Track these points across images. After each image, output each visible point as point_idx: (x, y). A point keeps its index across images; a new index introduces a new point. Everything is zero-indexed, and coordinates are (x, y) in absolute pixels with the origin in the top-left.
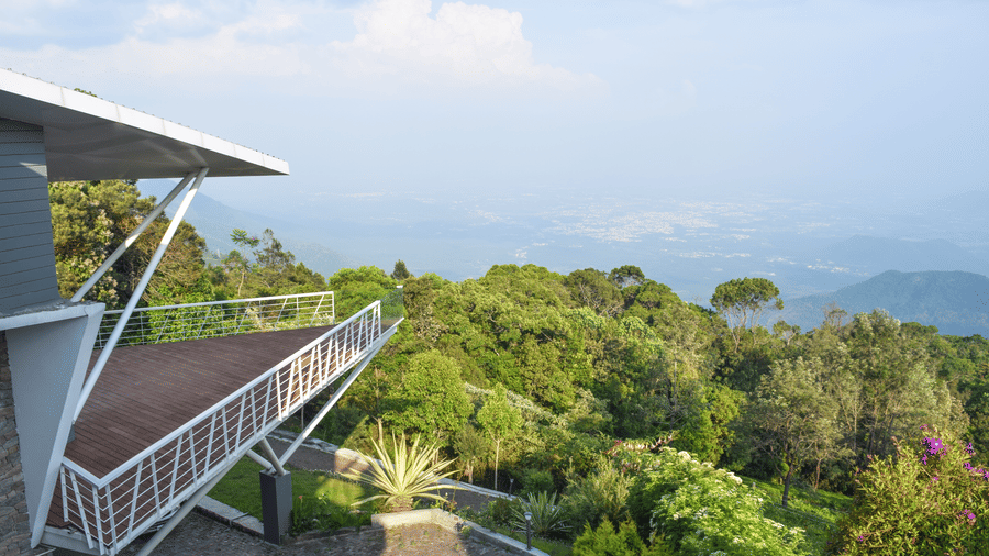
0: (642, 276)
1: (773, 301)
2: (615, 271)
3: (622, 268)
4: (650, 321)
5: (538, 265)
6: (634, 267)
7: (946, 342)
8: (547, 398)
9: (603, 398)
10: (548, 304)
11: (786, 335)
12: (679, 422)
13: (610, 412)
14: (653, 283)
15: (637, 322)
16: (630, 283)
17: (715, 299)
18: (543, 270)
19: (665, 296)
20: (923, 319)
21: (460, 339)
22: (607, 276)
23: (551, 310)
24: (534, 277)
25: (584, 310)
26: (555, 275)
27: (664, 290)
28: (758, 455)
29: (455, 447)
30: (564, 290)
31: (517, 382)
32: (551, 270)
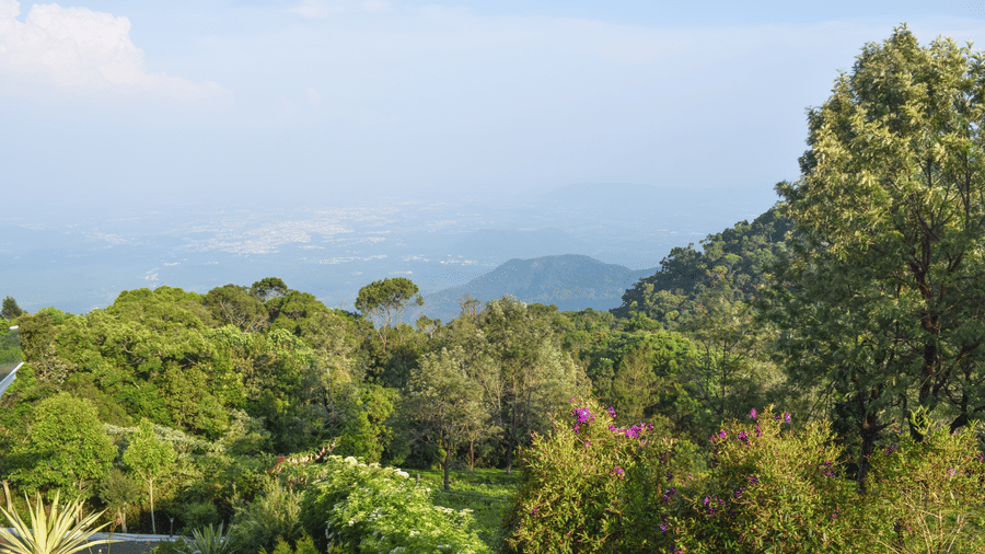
0: (285, 287)
1: (413, 298)
2: (256, 285)
3: (263, 281)
4: (298, 332)
5: (173, 286)
6: (275, 279)
7: (565, 317)
8: (199, 425)
9: (258, 416)
10: (189, 326)
11: (429, 329)
12: (338, 427)
13: (268, 429)
14: (297, 293)
15: (285, 334)
16: (272, 295)
17: (358, 302)
18: (178, 291)
19: (309, 305)
20: (544, 299)
21: (92, 376)
22: (248, 291)
23: (192, 332)
24: (169, 300)
25: (227, 329)
26: (192, 296)
27: (308, 298)
28: (417, 446)
29: (101, 496)
30: (204, 310)
31: (164, 413)
32: (187, 290)
